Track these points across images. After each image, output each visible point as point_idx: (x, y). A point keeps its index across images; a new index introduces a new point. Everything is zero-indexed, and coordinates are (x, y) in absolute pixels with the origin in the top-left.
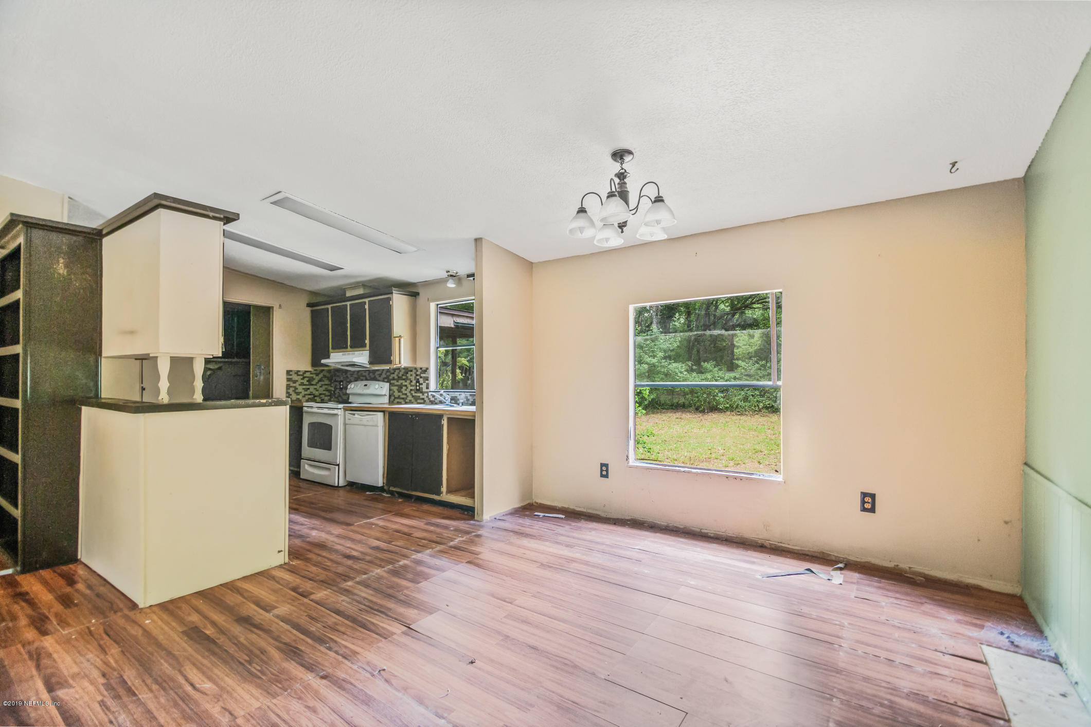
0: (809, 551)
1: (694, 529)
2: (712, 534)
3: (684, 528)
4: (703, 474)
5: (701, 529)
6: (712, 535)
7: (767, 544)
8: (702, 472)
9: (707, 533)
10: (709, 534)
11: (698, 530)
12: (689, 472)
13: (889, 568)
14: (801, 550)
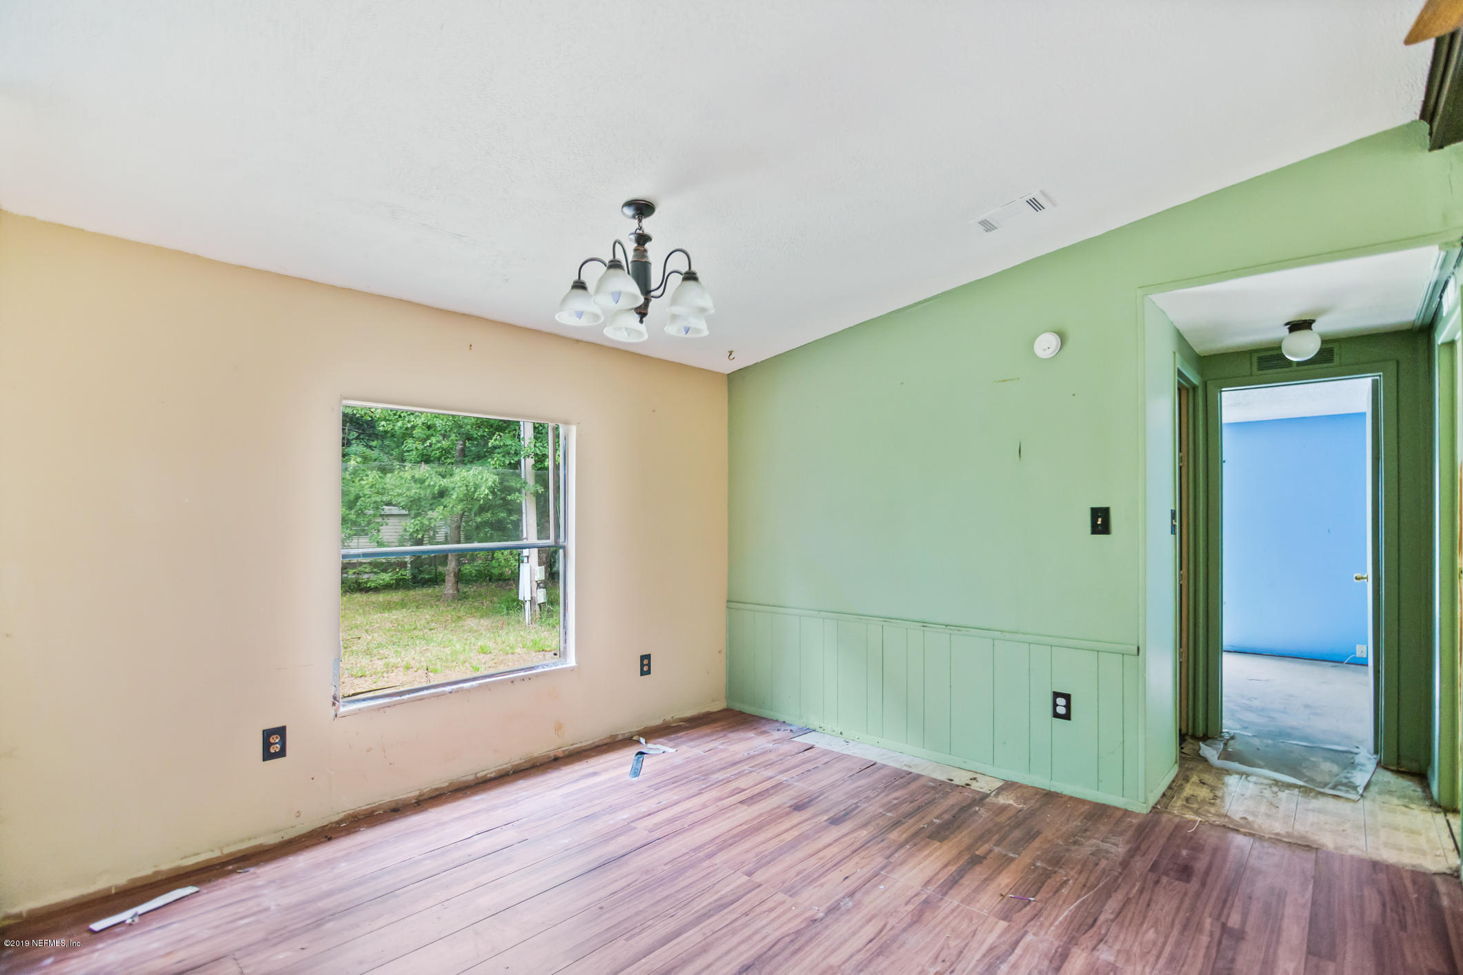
0: (601, 740)
1: (465, 779)
2: (492, 773)
3: (450, 784)
4: (480, 686)
5: (476, 774)
6: (493, 775)
7: (559, 753)
8: (480, 684)
9: (486, 775)
10: (489, 775)
11: (471, 777)
12: (457, 691)
13: (659, 725)
14: (593, 743)
